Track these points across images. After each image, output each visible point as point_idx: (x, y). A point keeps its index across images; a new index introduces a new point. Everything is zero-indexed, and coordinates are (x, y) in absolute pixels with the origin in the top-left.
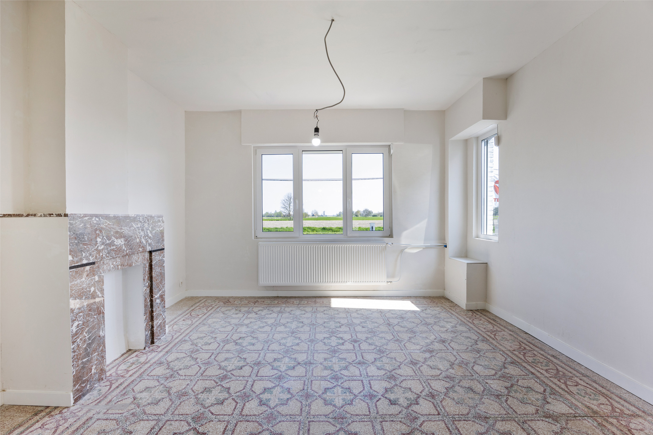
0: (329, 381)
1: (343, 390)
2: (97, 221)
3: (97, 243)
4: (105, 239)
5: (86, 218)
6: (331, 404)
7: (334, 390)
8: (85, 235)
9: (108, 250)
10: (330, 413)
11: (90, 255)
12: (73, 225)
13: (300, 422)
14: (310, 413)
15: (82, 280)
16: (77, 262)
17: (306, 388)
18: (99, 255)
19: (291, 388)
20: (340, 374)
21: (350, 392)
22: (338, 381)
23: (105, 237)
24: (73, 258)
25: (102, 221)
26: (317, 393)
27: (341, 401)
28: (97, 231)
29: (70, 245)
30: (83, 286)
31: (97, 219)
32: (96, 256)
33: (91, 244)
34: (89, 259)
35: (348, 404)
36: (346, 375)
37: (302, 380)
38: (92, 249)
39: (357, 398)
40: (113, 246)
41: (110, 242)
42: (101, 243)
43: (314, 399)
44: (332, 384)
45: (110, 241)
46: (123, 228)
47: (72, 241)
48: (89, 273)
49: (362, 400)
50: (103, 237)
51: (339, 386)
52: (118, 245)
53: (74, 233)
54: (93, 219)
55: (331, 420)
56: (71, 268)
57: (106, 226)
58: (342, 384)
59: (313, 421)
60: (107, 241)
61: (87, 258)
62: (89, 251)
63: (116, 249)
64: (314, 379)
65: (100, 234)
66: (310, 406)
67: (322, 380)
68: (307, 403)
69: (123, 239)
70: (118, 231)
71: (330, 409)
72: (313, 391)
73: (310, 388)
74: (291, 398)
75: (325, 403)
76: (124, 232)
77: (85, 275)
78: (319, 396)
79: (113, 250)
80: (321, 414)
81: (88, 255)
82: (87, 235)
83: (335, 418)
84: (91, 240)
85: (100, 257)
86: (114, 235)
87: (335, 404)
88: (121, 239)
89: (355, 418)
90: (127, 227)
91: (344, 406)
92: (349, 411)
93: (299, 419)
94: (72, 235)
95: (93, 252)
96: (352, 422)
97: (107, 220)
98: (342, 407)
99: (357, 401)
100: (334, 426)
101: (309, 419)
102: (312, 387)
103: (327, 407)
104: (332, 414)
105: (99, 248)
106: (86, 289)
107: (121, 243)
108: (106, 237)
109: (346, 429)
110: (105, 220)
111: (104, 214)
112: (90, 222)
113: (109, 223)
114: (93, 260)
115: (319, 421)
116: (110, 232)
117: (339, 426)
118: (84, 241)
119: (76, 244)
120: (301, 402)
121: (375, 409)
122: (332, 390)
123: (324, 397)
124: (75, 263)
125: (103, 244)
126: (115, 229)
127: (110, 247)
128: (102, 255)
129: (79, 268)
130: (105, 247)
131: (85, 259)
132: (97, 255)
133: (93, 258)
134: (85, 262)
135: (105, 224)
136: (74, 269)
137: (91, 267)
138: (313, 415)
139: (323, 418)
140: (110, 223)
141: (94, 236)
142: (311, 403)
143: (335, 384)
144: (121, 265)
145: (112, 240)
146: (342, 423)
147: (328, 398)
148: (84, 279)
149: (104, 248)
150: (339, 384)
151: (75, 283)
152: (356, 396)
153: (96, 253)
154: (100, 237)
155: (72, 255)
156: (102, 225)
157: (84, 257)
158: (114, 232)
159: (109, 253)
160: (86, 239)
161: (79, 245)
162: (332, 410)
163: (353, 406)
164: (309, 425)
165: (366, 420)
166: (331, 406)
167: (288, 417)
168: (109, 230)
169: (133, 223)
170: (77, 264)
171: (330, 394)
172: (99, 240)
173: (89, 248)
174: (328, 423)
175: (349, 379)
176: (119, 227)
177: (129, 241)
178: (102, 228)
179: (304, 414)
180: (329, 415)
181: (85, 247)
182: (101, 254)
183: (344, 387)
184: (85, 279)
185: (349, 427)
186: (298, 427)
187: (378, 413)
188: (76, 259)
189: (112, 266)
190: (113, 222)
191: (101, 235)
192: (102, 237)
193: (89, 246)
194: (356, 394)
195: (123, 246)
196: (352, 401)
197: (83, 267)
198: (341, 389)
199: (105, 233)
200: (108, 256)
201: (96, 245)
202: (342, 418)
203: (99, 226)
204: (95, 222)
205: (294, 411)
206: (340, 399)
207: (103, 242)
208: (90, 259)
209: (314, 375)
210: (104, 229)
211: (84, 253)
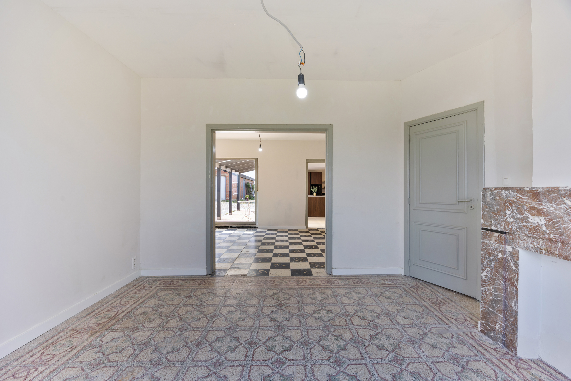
0: (287, 359)
1: (274, 349)
2: (506, 194)
3: (506, 215)
4: (515, 212)
5: (496, 191)
6: (285, 337)
7: (282, 349)
8: (494, 205)
9: (520, 225)
10: (286, 331)
11: (499, 224)
12: (485, 196)
13: (306, 326)
14: (301, 331)
15: (490, 242)
16: (487, 226)
17: (309, 350)
18: (508, 227)
19: (322, 350)
20: (274, 369)
21: (268, 347)
22: (278, 359)
23: (515, 211)
24: (484, 222)
25: (512, 195)
26: (298, 346)
27: (277, 339)
28: (506, 203)
29: (482, 212)
30: (492, 248)
31: (507, 192)
32: (504, 227)
33: (499, 215)
34: (497, 227)
35: (272, 337)
36: (267, 368)
37: (314, 360)
38: (500, 219)
39: (263, 342)
40: (526, 222)
41: (522, 218)
42: (510, 216)
43: (299, 341)
44: (284, 355)
45: (523, 216)
46: (544, 204)
47: (484, 208)
48: (497, 239)
49: (260, 340)
50: (513, 210)
51: (277, 354)
52: (535, 223)
53: (486, 203)
54: (503, 192)
55: (286, 327)
56: (483, 229)
57: (517, 199)
58: (274, 355)
59: (298, 327)
60: (518, 215)
61: (496, 226)
62: (498, 220)
63: (530, 227)
64: (302, 361)
65: (509, 206)
66: (302, 336)
67: (294, 360)
68: (304, 338)
69: (544, 218)
70: (536, 207)
71: (286, 334)
72: (301, 348)
73: (305, 350)
74: (319, 341)
75: (290, 338)
76: (545, 209)
77: (493, 239)
78: (295, 343)
79: (526, 227)
80: (293, 331)
81: (496, 223)
82: (497, 206)
83: (283, 329)
84: (500, 211)
85: (509, 229)
86: (528, 210)
87: (282, 337)
88: (539, 217)
89: (269, 328)
90: (552, 204)
91: (276, 336)
92: (273, 333)
93: (308, 327)
94: (484, 204)
95: (502, 222)
96: (272, 326)
97: (518, 193)
98: (277, 335)
99: (264, 340)
100: (284, 324)
101: (301, 327)
102: (303, 352)
103: (289, 335)
104: (285, 331)
105: (508, 220)
106: (494, 251)
107: (539, 221)
108: (517, 211)
109: (277, 323)
110: (517, 194)
111: (516, 188)
112: (499, 194)
113: (521, 196)
114: (501, 229)
115: (294, 326)
116: (522, 206)
117: (281, 324)
118: (493, 211)
119: (487, 212)
120: (309, 338)
121: (253, 334)
122: (284, 349)
123: (291, 343)
124: (485, 226)
125: (513, 217)
126: (530, 204)
127: (522, 223)
128: (512, 228)
129: (489, 232)
130: (516, 221)
131: (494, 226)
132: (506, 226)
133: (501, 227)
134: (493, 228)
135: (515, 198)
136: (485, 231)
137: (500, 235)
138: (298, 330)
139: (292, 328)
140: (523, 197)
141: (502, 208)
142: (301, 338)
143: (281, 355)
144: (546, 249)
145: (525, 215)
146: (279, 326)
147: (288, 342)
148: (492, 242)
149: (514, 222)
150: (276, 355)
151: (485, 241)
152: (264, 344)
153: (505, 224)
154: (510, 210)
155: (484, 219)
156: (512, 198)
157: (493, 224)
158: (528, 207)
159: (520, 228)
160: (496, 209)
161: (489, 213)
162: (285, 333)
163: (268, 336)
164: (300, 324)
165: (263, 328)
166: (285, 336)
167: (316, 329)
168: (521, 204)
169: (564, 199)
170: (487, 228)
171: (286, 345)
172: (508, 212)
173: (497, 217)
174: (288, 326)
175: (265, 362)
176: (537, 203)
177: (554, 223)
178: (511, 201)
179: (305, 330)
180: (288, 330)
181: (494, 215)
182: (510, 227)
183: (273, 352)
184: (494, 243)
185: (275, 324)
186: (307, 323)
187: (252, 332)
188: (486, 223)
189: (531, 246)
190: (526, 195)
191: (511, 208)
192: (511, 210)
193: (498, 216)
194: (263, 346)
195: (544, 226)
196: (269, 339)
197: (492, 232)
198: (275, 350)
199: (515, 206)
200: (519, 232)
201: (504, 217)
202: (278, 328)
203: (509, 198)
204: (504, 195)
205: (313, 332)
206: (278, 341)
207: (513, 215)
208: (499, 228)
209: (302, 367)
210: (514, 202)
211: (493, 220)
